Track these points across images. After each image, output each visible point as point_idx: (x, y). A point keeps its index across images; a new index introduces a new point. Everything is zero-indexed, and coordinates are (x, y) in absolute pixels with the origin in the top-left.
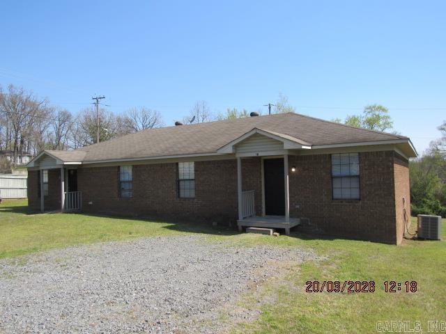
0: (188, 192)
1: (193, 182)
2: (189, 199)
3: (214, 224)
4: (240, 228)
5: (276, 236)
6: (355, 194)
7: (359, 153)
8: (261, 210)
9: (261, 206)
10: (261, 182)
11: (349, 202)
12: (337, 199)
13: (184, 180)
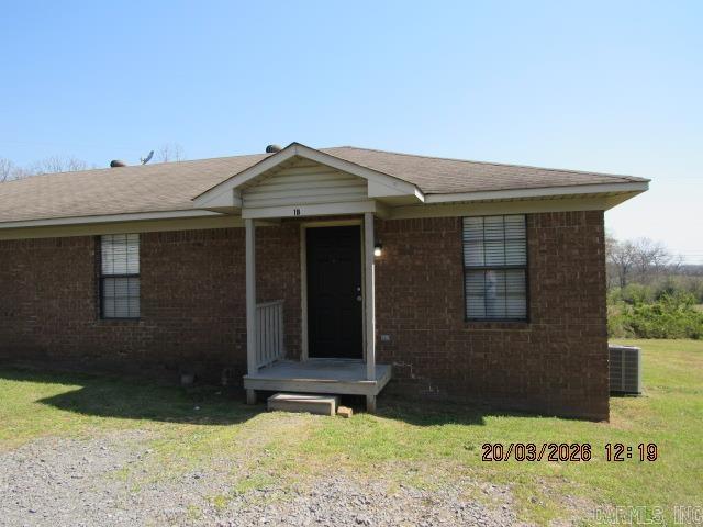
0: (123, 304)
1: (135, 283)
2: (125, 320)
3: (186, 379)
4: (251, 395)
5: (345, 416)
6: (516, 307)
7: (526, 215)
8: (298, 347)
9: (298, 337)
10: (299, 280)
11: (503, 327)
12: (475, 320)
13: (115, 277)
